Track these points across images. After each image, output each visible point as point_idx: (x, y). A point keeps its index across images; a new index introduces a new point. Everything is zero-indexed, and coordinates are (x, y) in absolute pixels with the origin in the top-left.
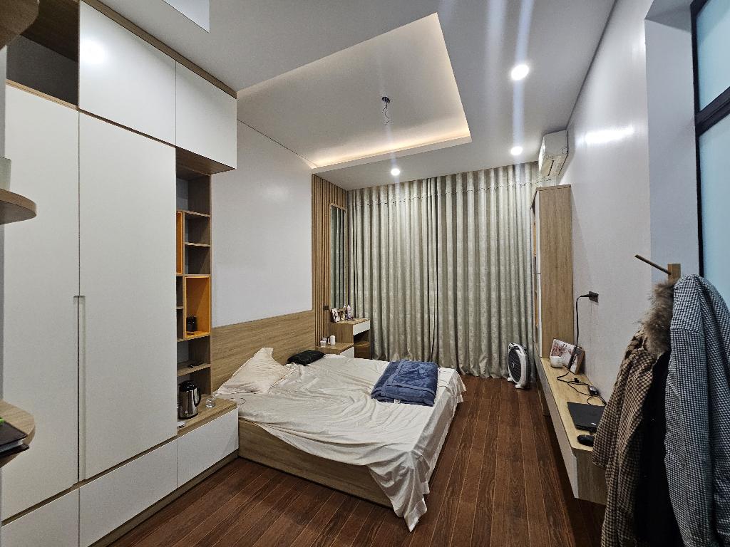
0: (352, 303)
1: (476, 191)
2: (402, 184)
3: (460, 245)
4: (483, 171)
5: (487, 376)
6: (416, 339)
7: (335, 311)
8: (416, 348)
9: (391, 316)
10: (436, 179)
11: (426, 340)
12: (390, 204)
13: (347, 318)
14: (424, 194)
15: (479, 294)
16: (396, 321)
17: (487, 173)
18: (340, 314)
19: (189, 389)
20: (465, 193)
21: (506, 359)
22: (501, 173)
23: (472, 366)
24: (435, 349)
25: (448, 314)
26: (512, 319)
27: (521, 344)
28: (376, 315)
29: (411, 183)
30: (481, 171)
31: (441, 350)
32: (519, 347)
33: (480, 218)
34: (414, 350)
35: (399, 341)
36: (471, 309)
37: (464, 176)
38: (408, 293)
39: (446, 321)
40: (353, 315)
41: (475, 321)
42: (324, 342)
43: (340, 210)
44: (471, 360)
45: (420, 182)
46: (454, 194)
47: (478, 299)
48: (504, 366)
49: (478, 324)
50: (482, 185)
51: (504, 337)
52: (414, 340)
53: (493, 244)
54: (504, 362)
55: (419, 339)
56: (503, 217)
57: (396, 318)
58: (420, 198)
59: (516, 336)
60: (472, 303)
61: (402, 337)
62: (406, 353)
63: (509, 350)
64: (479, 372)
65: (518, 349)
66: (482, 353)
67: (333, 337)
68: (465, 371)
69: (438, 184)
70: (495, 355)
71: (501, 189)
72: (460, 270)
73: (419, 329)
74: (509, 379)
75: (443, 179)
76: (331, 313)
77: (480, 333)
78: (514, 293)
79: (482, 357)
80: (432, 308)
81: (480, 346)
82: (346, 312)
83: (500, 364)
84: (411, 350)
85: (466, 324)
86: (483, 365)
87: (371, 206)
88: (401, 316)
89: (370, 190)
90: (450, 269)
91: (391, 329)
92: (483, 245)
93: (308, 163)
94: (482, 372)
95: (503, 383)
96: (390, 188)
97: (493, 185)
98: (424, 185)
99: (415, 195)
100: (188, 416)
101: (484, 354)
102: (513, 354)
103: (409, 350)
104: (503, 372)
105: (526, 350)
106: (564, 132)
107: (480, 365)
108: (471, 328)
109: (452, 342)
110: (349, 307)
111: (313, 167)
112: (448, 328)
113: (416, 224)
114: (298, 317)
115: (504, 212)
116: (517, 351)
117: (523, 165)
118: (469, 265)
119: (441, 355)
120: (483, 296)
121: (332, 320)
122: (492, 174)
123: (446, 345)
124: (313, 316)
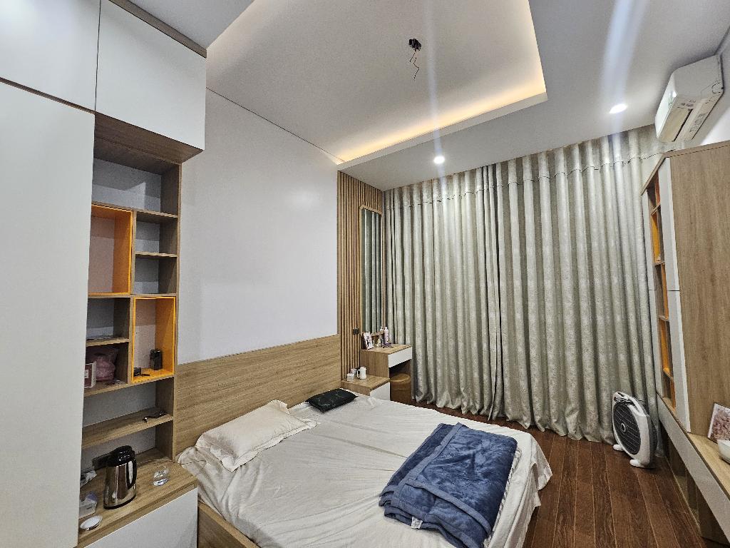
0: (390, 325)
1: (553, 178)
2: (450, 178)
3: (531, 251)
4: (562, 151)
5: (579, 437)
6: (472, 374)
7: (367, 335)
8: (473, 388)
9: (439, 343)
10: (494, 166)
11: (485, 377)
12: (435, 203)
13: (384, 345)
14: (478, 187)
15: (562, 319)
16: (446, 350)
17: (568, 152)
18: (375, 338)
19: (121, 463)
20: (536, 181)
21: (609, 415)
22: (590, 150)
23: (554, 420)
24: (499, 391)
25: (515, 344)
26: (616, 356)
27: (634, 395)
28: (419, 342)
29: (461, 175)
30: (559, 149)
31: (508, 393)
32: (633, 400)
33: (559, 212)
34: (470, 390)
35: (449, 377)
36: (551, 340)
37: (534, 159)
38: (460, 315)
39: (513, 353)
40: (391, 341)
41: (557, 356)
42: (351, 375)
43: (375, 213)
44: (553, 411)
45: (473, 172)
46: (520, 184)
47: (560, 326)
48: (606, 424)
49: (561, 360)
50: (561, 168)
51: (604, 381)
52: (469, 377)
53: (582, 247)
54: (605, 419)
55: (476, 375)
56: (596, 209)
57: (445, 345)
58: (473, 193)
59: (625, 381)
60: (551, 331)
61: (453, 371)
62: (459, 393)
63: (614, 403)
64: (567, 431)
65: (632, 403)
66: (570, 403)
67: (363, 370)
68: (544, 426)
69: (498, 172)
70: (591, 408)
71: (591, 172)
72: (532, 284)
73: (475, 362)
74: (616, 447)
75: (505, 165)
76: (362, 338)
77: (565, 372)
78: (618, 318)
79: (569, 408)
80: (493, 335)
81: (566, 393)
82: (383, 335)
83: (600, 421)
84: (466, 390)
85: (543, 359)
86: (571, 420)
87: (412, 207)
88: (452, 343)
89: (410, 187)
90: (517, 283)
91: (439, 361)
92: (566, 249)
93: (331, 157)
94: (571, 429)
95: (608, 452)
96: (435, 183)
97: (578, 166)
98: (478, 175)
99: (467, 189)
100: (117, 502)
101: (574, 404)
102: (622, 410)
103: (462, 389)
104: (605, 434)
105: (646, 407)
106: (714, 60)
107: (568, 420)
108: (552, 366)
109: (523, 384)
110: (386, 330)
111: (338, 163)
112: (516, 362)
113: (469, 226)
114: (318, 344)
115: (597, 203)
116: (631, 407)
117: (625, 135)
118: (545, 277)
119: (508, 400)
120: (569, 320)
121: (364, 347)
122: (576, 152)
123: (515, 386)
124: (338, 341)
